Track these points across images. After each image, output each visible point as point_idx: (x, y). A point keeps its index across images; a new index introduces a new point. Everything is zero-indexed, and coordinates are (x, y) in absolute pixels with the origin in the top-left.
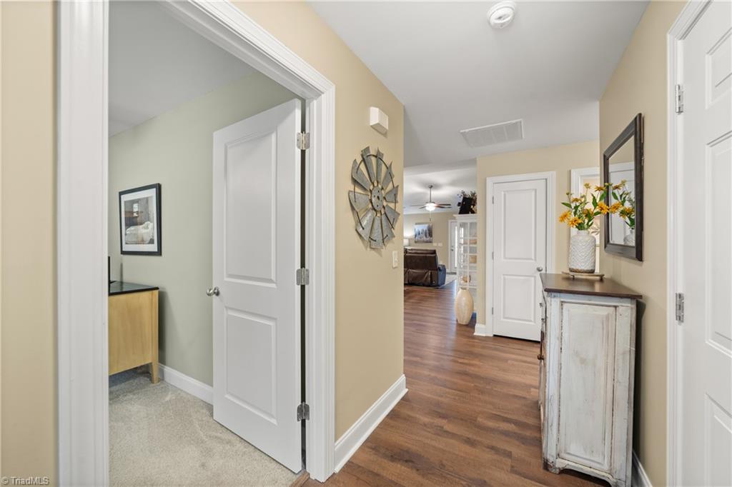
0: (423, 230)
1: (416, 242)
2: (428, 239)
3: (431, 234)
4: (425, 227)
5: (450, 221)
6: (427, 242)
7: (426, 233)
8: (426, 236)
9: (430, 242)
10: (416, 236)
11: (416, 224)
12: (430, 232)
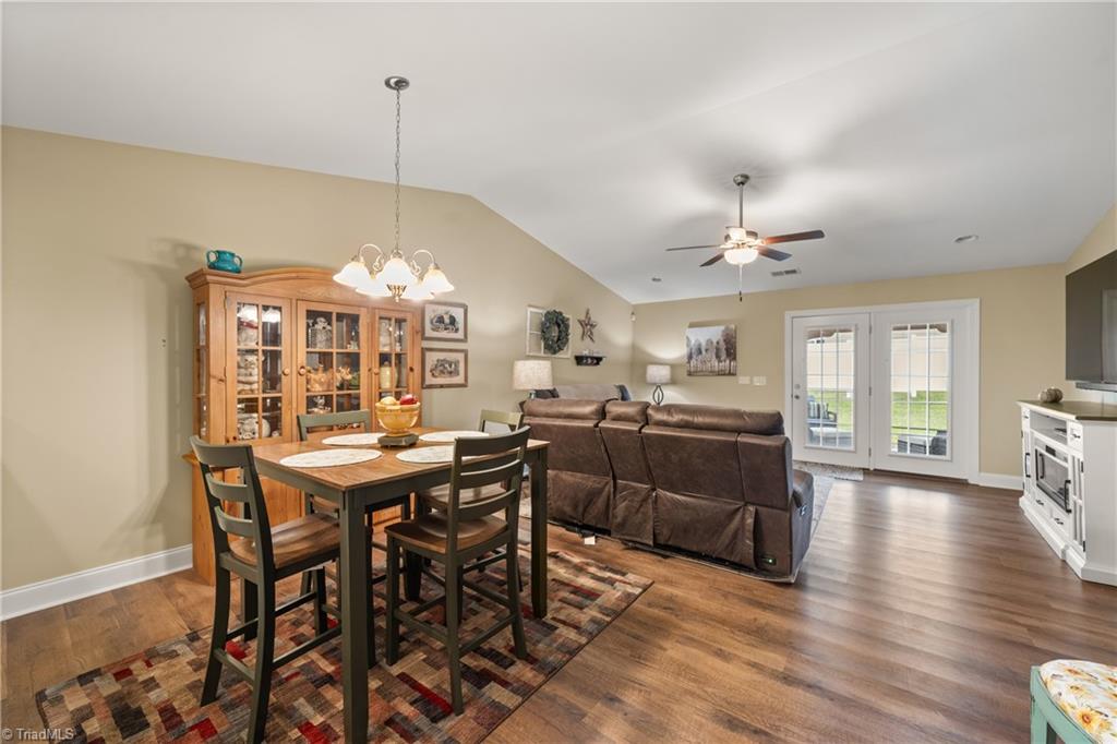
0: (710, 342)
1: (690, 374)
2: (725, 364)
3: (731, 352)
4: (715, 334)
5: (788, 315)
6: (721, 373)
7: (718, 349)
8: (718, 357)
9: (730, 374)
10: (690, 357)
11: (692, 325)
12: (729, 348)
